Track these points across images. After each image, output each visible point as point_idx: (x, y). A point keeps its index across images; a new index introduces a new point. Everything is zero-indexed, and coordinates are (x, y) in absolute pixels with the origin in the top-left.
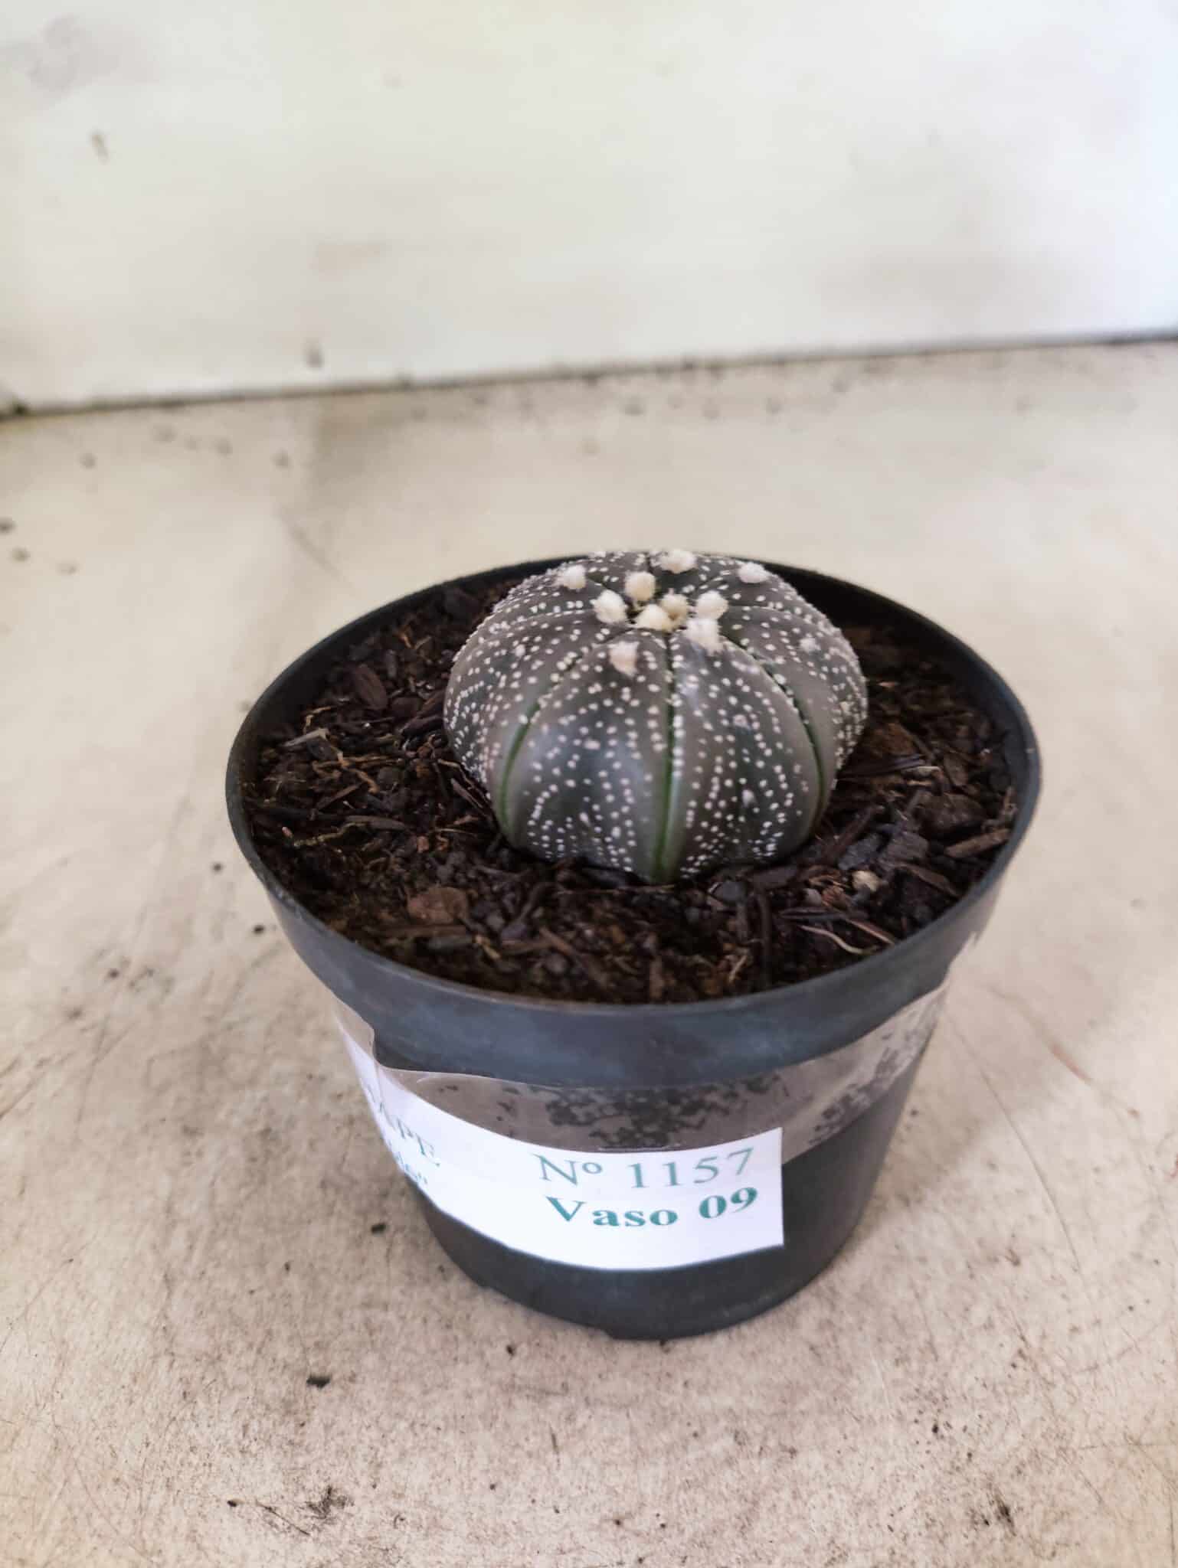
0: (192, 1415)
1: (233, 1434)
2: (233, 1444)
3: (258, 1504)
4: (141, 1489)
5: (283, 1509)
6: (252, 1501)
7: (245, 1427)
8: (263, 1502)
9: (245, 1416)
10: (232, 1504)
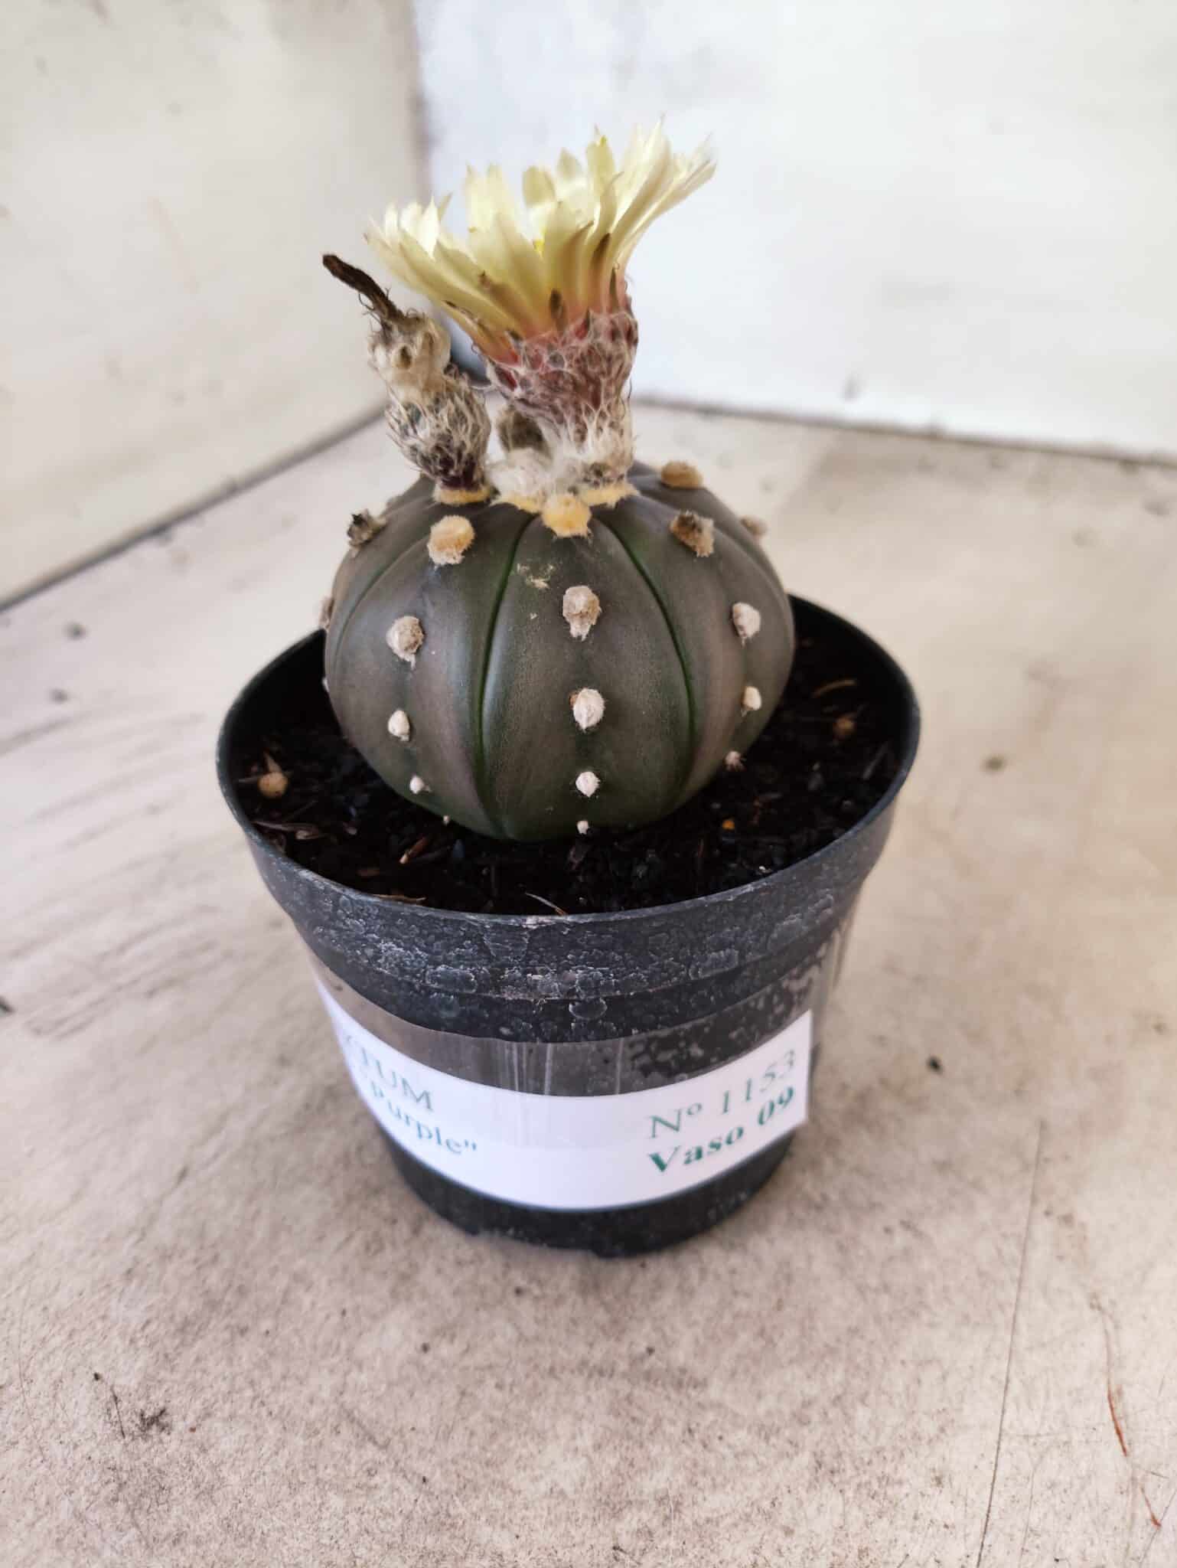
0: (123, 1291)
1: (135, 1323)
2: (130, 1330)
3: (112, 1389)
4: (54, 1325)
5: (124, 1405)
6: (110, 1384)
7: (148, 1322)
8: (117, 1390)
9: (153, 1314)
10: (97, 1377)
